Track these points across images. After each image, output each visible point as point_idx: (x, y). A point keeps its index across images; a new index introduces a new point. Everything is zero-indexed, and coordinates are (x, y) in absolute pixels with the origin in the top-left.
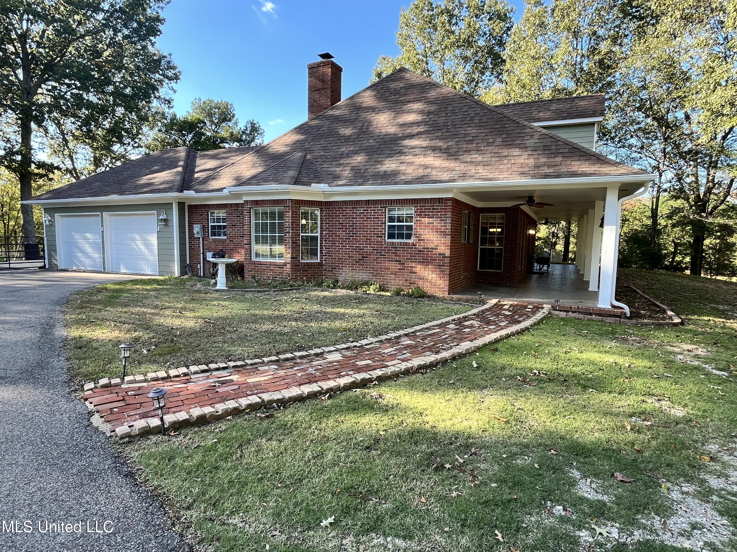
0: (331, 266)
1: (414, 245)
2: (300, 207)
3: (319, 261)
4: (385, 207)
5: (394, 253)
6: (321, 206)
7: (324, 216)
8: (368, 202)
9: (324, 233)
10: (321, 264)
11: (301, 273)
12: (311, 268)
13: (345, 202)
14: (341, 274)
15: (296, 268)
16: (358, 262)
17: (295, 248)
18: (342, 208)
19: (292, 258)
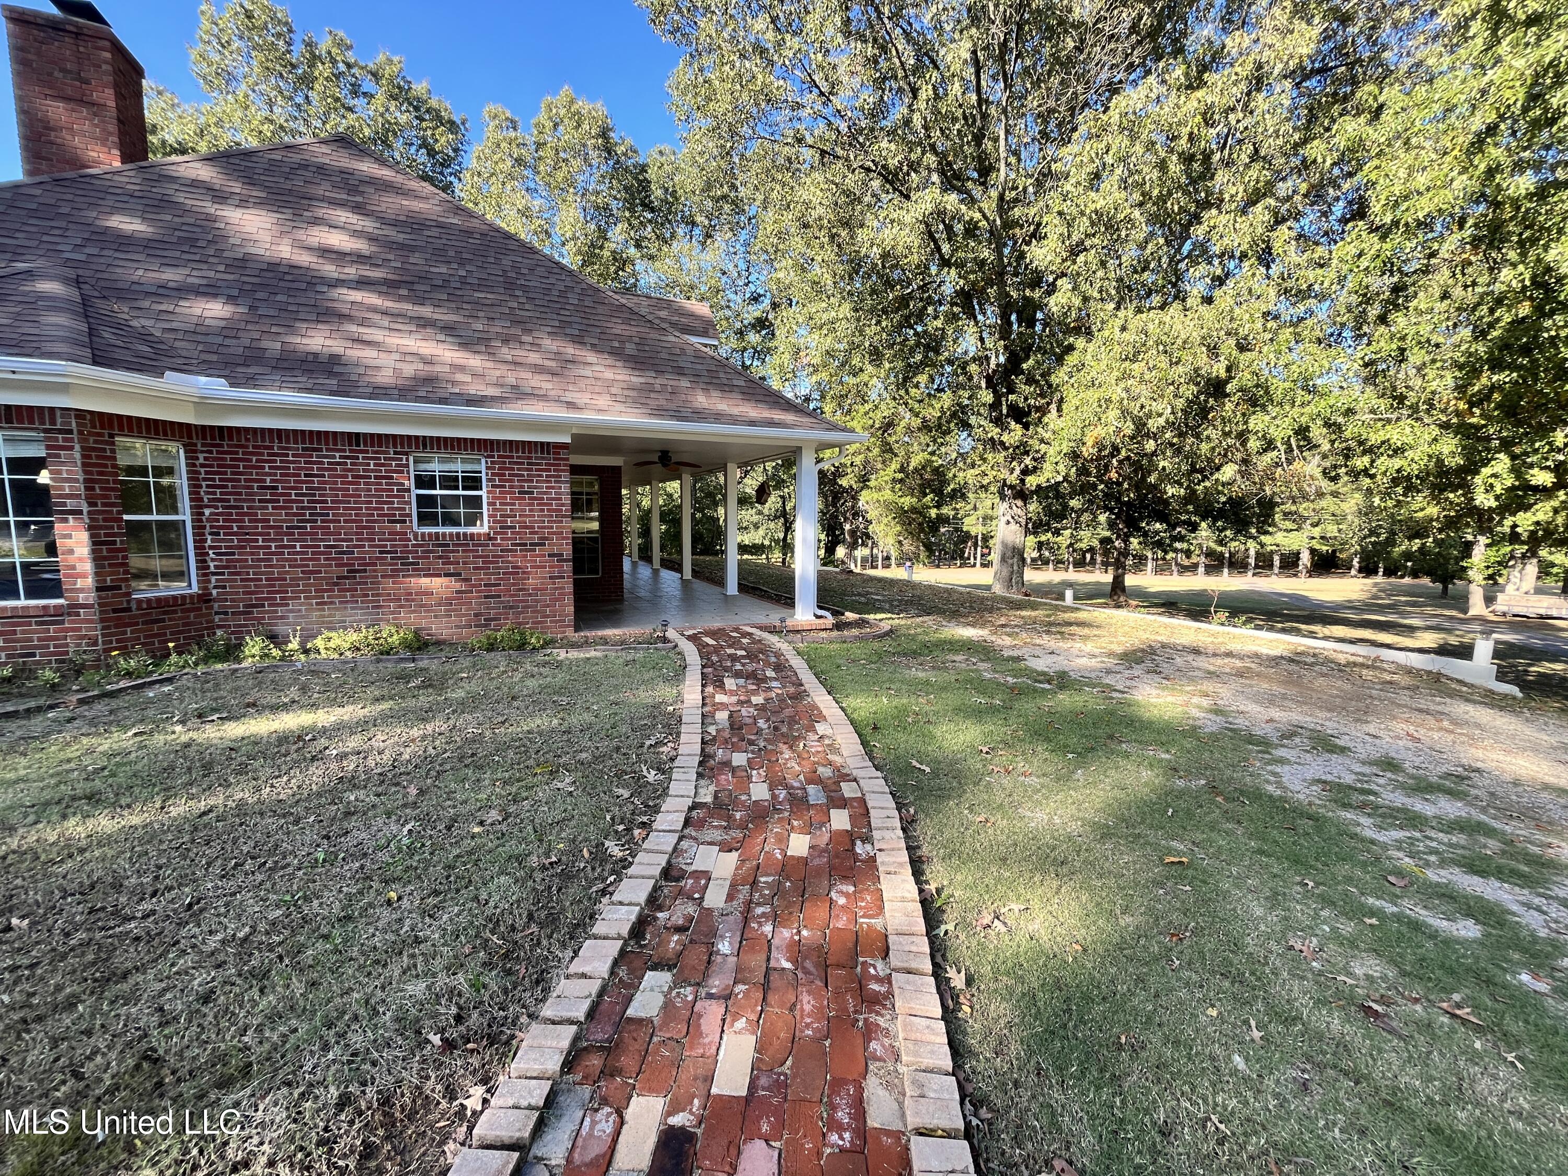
0: (242, 600)
1: (490, 539)
2: (112, 436)
3: (195, 589)
4: (407, 454)
5: (440, 557)
6: (190, 437)
7: (202, 466)
8: (354, 438)
9: (207, 512)
10: (204, 598)
11: (139, 631)
12: (175, 612)
13: (279, 433)
14: (282, 618)
15: (119, 618)
16: (336, 584)
17: (105, 558)
18: (272, 448)
19: (98, 589)
